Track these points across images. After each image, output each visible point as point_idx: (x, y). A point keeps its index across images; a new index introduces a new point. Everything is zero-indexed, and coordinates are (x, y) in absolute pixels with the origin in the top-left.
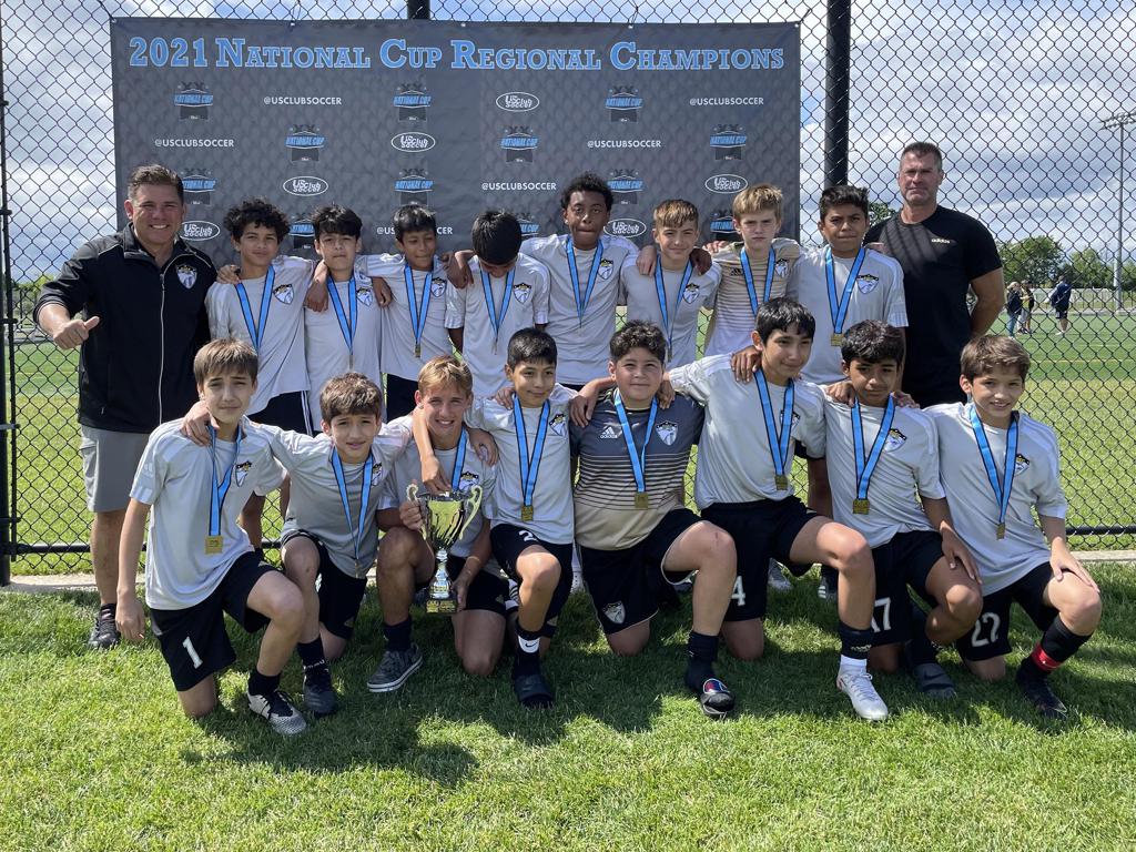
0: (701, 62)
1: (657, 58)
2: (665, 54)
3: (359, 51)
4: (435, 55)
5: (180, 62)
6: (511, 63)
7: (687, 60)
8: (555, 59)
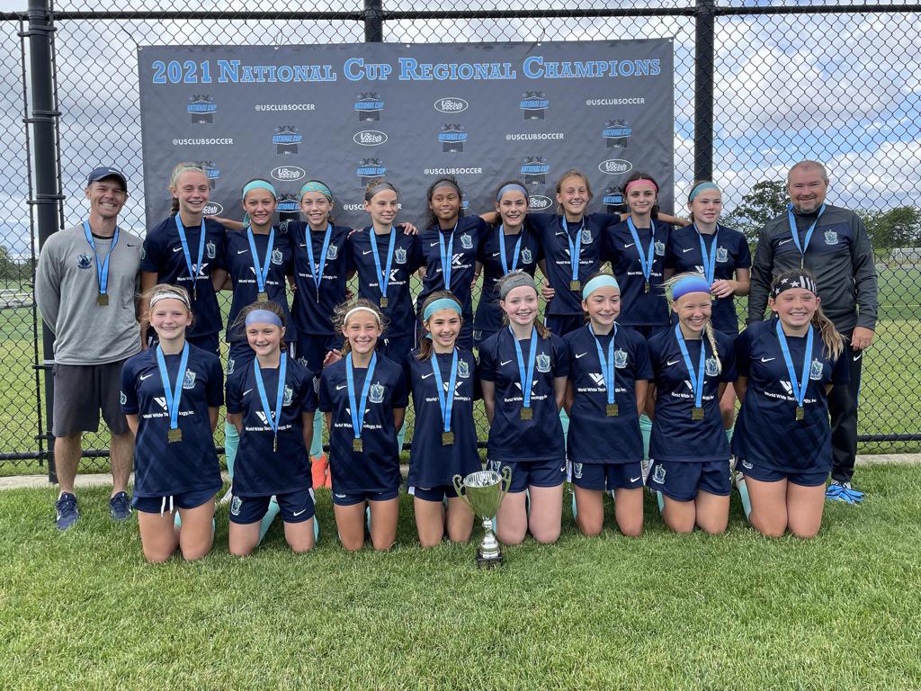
0: (595, 71)
1: (560, 69)
2: (566, 65)
4: (386, 70)
5: (191, 79)
6: (445, 75)
7: (584, 70)
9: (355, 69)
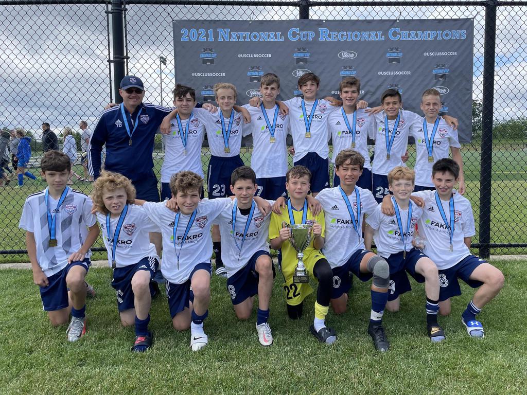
0: (429, 37)
1: (409, 35)
2: (413, 33)
3: (279, 34)
4: (312, 35)
5: (202, 39)
6: (344, 38)
7: (423, 36)
8: (364, 36)
9: (294, 34)
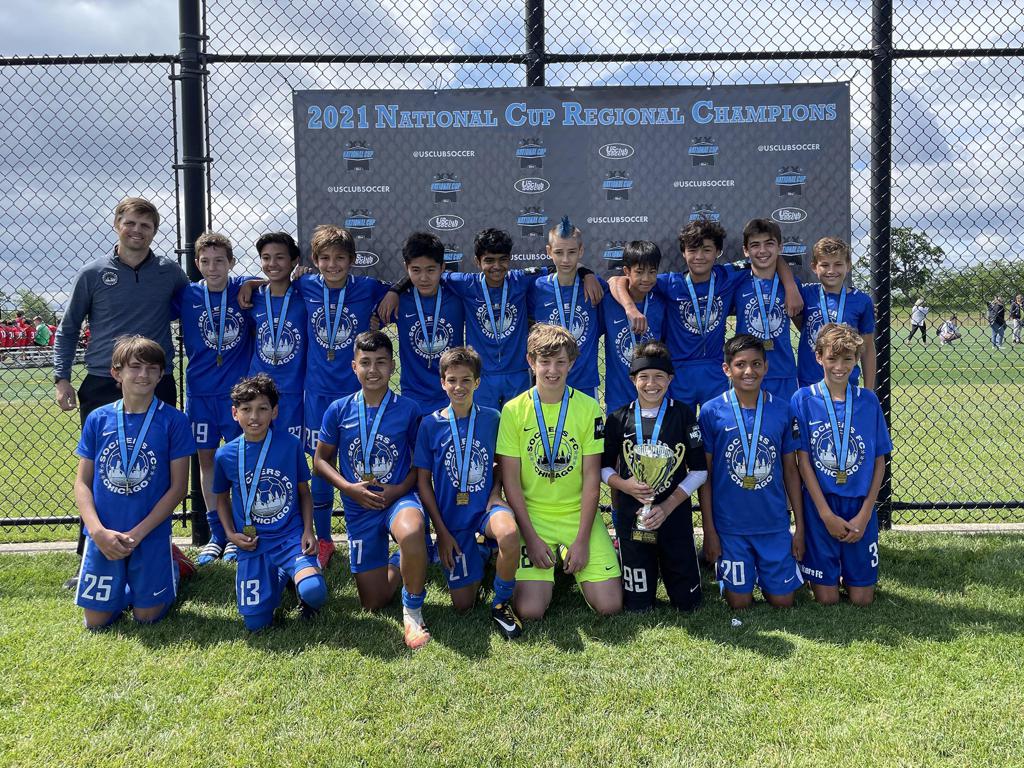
0: (767, 116)
1: (730, 113)
2: (737, 110)
3: (489, 113)
4: (550, 114)
5: (347, 125)
6: (610, 120)
7: (756, 114)
8: (646, 116)
9: (517, 114)
